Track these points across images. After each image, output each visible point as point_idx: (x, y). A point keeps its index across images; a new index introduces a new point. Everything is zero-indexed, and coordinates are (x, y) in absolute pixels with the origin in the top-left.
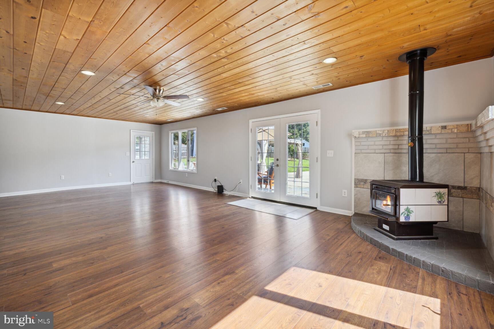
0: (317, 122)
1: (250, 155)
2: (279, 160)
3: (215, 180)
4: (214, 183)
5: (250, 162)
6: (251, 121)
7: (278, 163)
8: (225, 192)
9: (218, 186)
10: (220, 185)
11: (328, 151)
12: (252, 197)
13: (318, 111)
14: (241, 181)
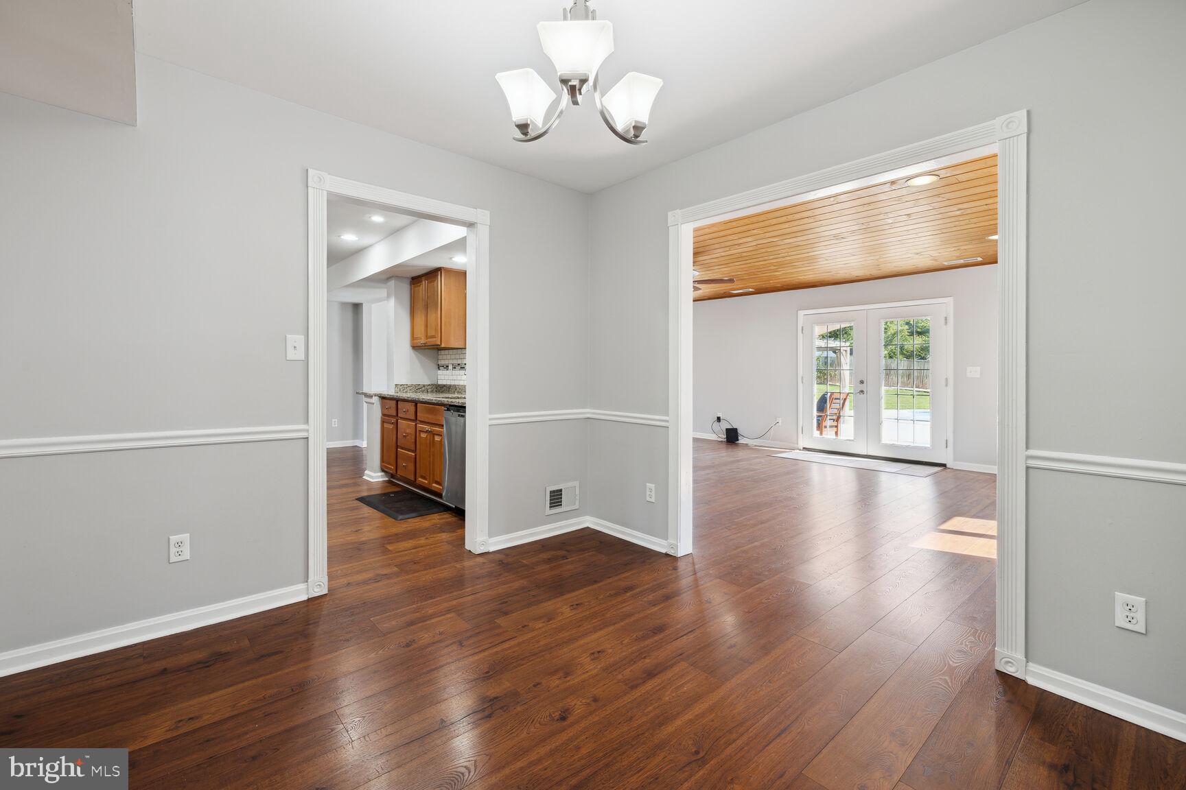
0: (946, 317)
1: (800, 373)
2: (865, 382)
3: (719, 419)
4: (716, 423)
5: (800, 386)
6: (801, 313)
7: (863, 387)
8: (741, 441)
9: (727, 429)
10: (729, 427)
11: (969, 369)
12: (804, 448)
13: (950, 300)
14: (780, 420)
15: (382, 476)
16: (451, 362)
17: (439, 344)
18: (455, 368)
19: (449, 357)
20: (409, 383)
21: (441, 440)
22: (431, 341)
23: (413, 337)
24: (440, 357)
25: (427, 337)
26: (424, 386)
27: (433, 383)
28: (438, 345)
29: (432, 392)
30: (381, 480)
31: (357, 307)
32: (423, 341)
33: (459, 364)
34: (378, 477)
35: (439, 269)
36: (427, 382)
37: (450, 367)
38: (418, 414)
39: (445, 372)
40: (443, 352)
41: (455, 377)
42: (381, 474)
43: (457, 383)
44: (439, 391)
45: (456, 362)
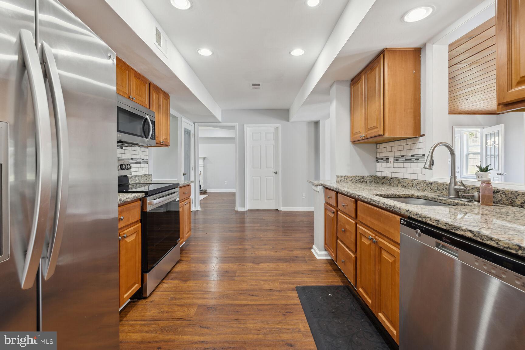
15: (326, 255)
16: (392, 154)
17: (382, 133)
18: (397, 160)
19: (389, 149)
20: (349, 175)
21: (394, 261)
22: (373, 133)
23: (353, 133)
24: (379, 150)
25: (367, 130)
26: (363, 177)
27: (372, 175)
28: (381, 135)
29: (371, 182)
30: (325, 258)
31: (317, 123)
32: (363, 134)
33: (402, 156)
34: (321, 255)
35: (383, 52)
36: (366, 174)
37: (391, 159)
38: (358, 213)
39: (385, 164)
40: (382, 145)
41: (397, 170)
42: (324, 252)
43: (400, 176)
44: (378, 183)
45: (398, 154)
